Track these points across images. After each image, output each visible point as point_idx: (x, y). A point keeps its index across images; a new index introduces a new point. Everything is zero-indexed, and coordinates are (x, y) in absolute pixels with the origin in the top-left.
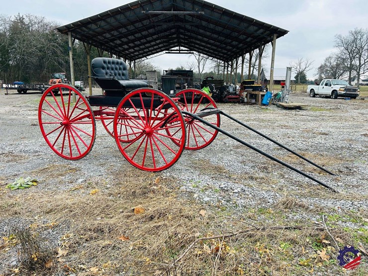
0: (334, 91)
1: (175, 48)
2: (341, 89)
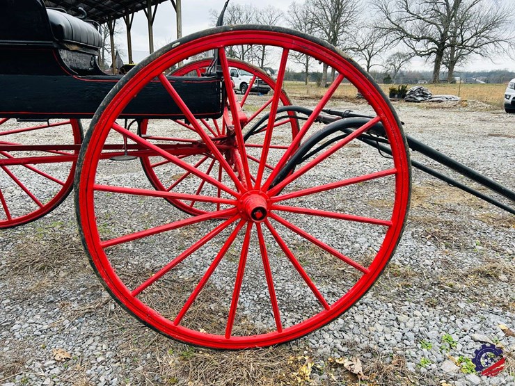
0: (243, 84)
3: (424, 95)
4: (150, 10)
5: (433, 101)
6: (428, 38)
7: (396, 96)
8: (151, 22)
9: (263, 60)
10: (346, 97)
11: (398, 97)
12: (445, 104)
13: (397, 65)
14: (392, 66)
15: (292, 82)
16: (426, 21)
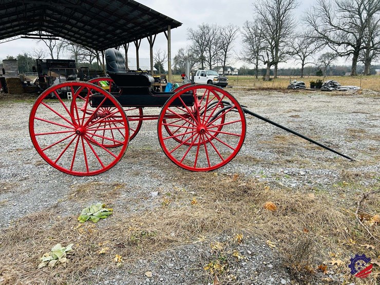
0: (209, 81)
1: (34, 33)
2: (215, 79)
3: (335, 86)
4: (151, 38)
5: (340, 90)
6: (346, 43)
7: (315, 87)
8: (152, 46)
9: (225, 62)
10: (280, 88)
11: (316, 88)
12: (347, 93)
13: (327, 62)
14: (323, 63)
15: (246, 77)
16: (345, 31)
